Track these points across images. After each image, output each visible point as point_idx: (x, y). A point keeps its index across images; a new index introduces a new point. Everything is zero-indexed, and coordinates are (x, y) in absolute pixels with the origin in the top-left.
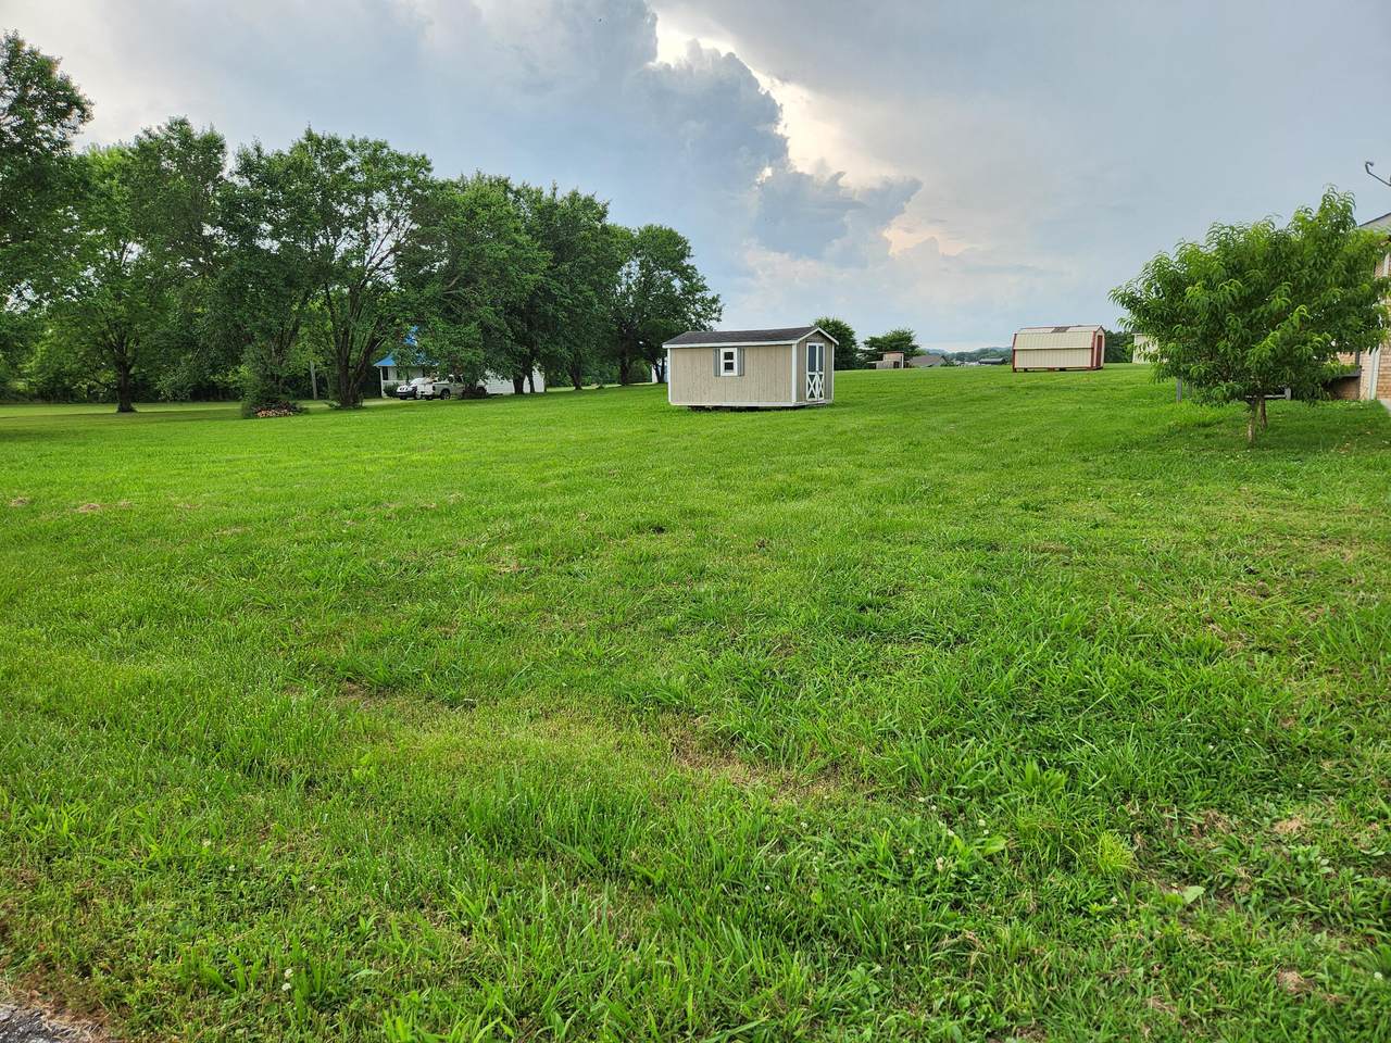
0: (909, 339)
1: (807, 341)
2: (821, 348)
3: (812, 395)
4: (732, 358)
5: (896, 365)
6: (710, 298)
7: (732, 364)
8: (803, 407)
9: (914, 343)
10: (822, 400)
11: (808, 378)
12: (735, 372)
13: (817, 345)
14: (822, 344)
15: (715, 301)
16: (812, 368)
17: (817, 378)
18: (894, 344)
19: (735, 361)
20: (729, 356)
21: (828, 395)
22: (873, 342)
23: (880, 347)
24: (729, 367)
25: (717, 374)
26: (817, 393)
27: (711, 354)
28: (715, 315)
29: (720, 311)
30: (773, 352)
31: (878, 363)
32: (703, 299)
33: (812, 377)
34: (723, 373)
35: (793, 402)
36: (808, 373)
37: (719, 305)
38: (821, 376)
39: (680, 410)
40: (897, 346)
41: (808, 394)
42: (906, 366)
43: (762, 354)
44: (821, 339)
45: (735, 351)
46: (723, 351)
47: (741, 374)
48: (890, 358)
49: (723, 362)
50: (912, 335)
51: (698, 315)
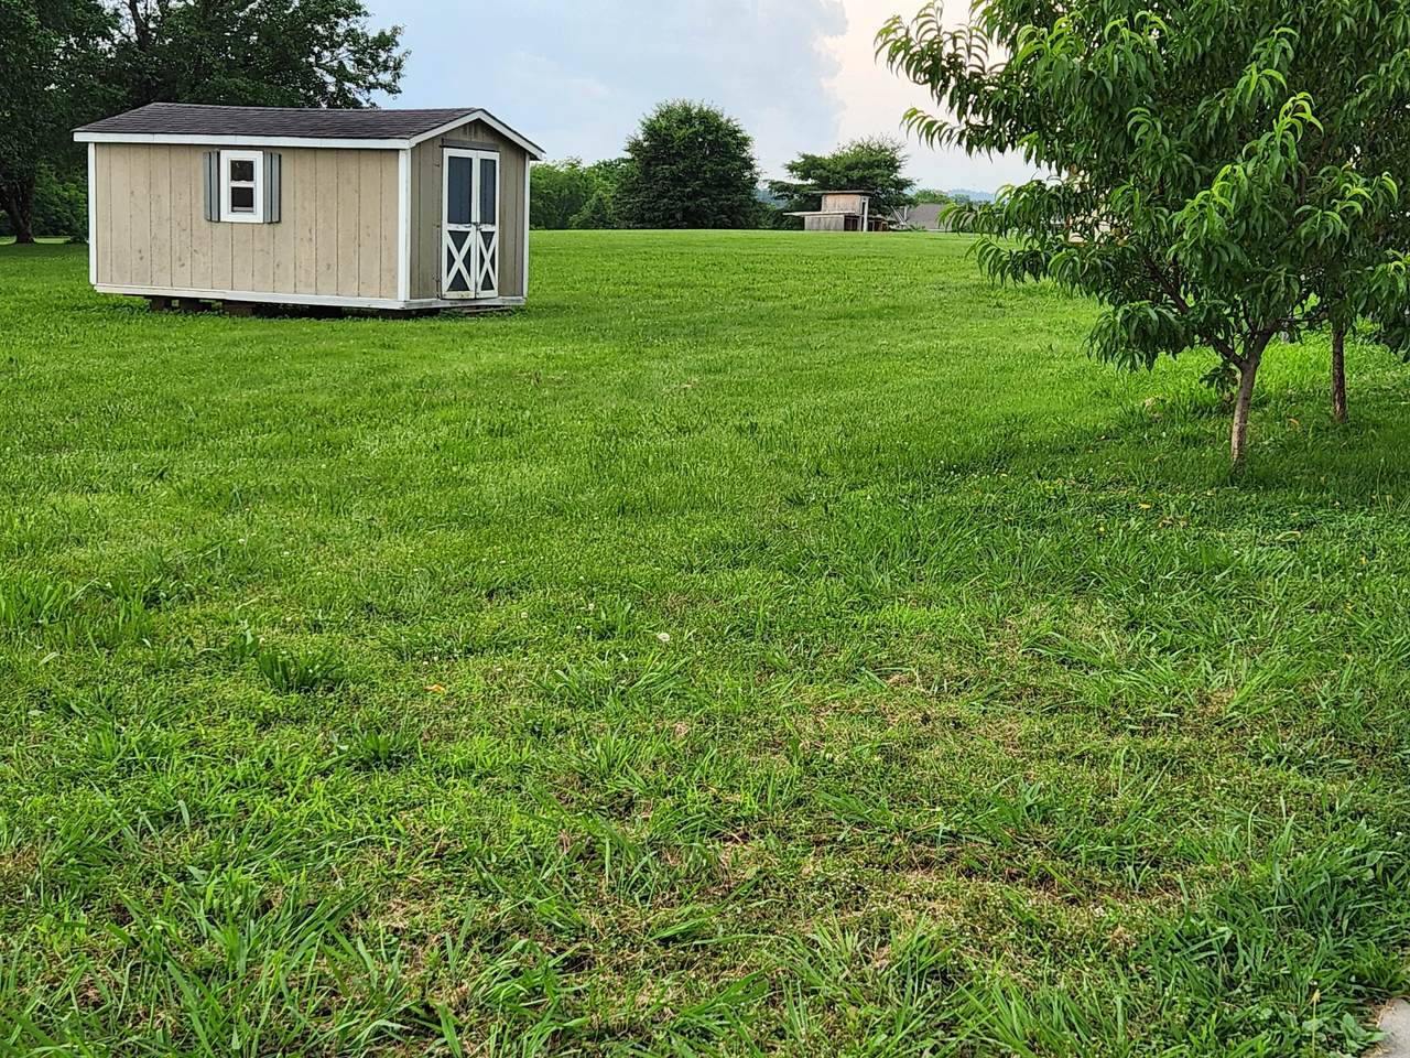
0: (892, 165)
1: (445, 141)
2: (487, 166)
3: (459, 283)
4: (250, 178)
5: (851, 223)
6: (373, 34)
7: (250, 190)
8: (432, 313)
9: (902, 174)
10: (492, 297)
11: (447, 241)
12: (257, 214)
13: (476, 157)
14: (495, 156)
15: (385, 42)
16: (460, 213)
17: (474, 240)
18: (856, 174)
19: (258, 185)
20: (242, 170)
21: (511, 284)
22: (809, 166)
23: (822, 177)
24: (242, 199)
25: (213, 216)
26: (474, 279)
27: (199, 162)
28: (386, 77)
29: (398, 66)
30: (351, 166)
31: (808, 216)
32: (352, 35)
33: (459, 238)
34: (227, 214)
35: (400, 298)
36: (447, 227)
37: (396, 53)
38: (487, 237)
39: (118, 308)
40: (862, 179)
41: (447, 281)
42: (875, 226)
43: (326, 169)
44: (488, 140)
45: (257, 158)
46: (227, 157)
47: (274, 219)
48: (839, 205)
49: (227, 184)
50: (899, 155)
51: (340, 73)
